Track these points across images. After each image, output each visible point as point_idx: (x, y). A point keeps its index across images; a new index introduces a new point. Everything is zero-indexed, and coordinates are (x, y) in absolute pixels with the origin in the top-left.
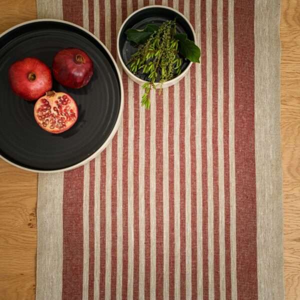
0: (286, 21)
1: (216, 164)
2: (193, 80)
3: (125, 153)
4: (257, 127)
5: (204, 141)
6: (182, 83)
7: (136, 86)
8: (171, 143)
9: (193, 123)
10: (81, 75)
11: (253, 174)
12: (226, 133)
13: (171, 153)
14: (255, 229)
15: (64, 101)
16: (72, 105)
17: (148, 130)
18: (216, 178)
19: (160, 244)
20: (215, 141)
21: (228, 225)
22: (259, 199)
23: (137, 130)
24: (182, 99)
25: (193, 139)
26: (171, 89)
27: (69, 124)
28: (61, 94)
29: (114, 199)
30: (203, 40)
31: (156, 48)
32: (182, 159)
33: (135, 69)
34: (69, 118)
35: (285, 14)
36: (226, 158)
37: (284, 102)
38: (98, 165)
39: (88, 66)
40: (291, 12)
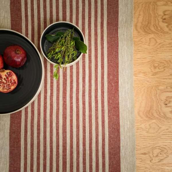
0: (137, 30)
1: (97, 110)
2: (84, 62)
3: (45, 103)
4: (120, 89)
5: (90, 97)
6: (78, 64)
7: (52, 66)
8: (71, 98)
9: (84, 86)
10: (19, 60)
11: (118, 116)
12: (103, 92)
13: (71, 103)
14: (119, 147)
15: (10, 75)
16: (14, 77)
17: (58, 90)
18: (97, 118)
19: (65, 156)
20: (96, 97)
21: (103, 145)
22: (121, 130)
23: (52, 90)
24: (78, 73)
25: (84, 95)
26: (71, 67)
27: (13, 88)
28: (8, 71)
29: (39, 130)
30: (90, 40)
31: (62, 45)
32: (78, 107)
33: (50, 56)
34: (13, 84)
35: (136, 26)
36: (103, 107)
37: (135, 75)
38: (29, 110)
39: (24, 55)
40: (139, 25)
